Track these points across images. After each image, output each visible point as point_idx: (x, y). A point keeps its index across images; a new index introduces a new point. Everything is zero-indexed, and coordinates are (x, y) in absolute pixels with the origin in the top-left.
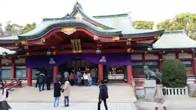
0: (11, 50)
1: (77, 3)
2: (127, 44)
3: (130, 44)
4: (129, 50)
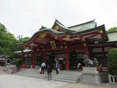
0: (28, 49)
2: (83, 41)
3: (85, 40)
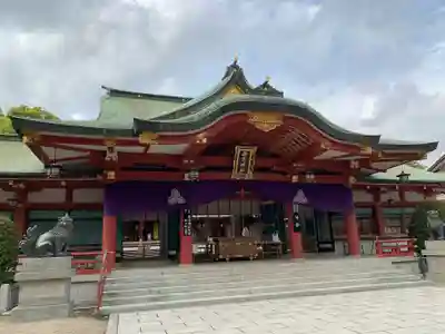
1: (235, 66)
2: (352, 166)
3: (357, 167)
4: (352, 180)
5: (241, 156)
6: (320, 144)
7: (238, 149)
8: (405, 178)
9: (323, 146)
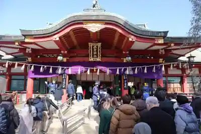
4: (160, 61)
5: (93, 49)
6: (128, 38)
7: (90, 45)
8: (192, 59)
9: (130, 39)
